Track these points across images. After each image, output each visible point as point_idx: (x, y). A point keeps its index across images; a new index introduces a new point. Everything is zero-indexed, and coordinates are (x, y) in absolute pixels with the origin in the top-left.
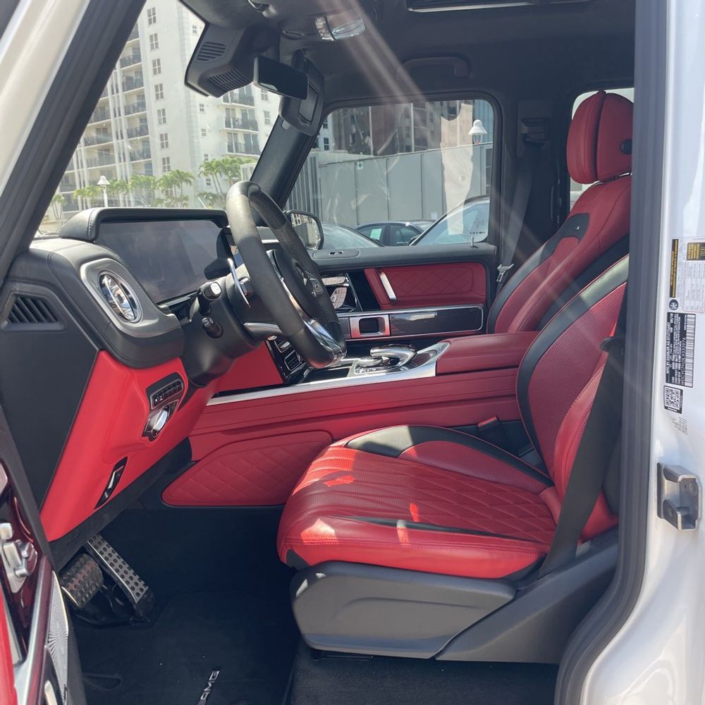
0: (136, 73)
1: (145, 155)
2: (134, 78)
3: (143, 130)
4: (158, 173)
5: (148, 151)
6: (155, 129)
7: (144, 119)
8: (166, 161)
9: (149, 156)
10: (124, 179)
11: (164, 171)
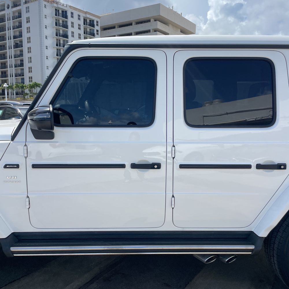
0: (20, 41)
1: (22, 75)
2: (19, 44)
3: (22, 65)
4: (27, 82)
5: (23, 73)
6: (26, 65)
7: (22, 61)
8: (31, 78)
9: (23, 76)
10: (12, 84)
11: (30, 82)
